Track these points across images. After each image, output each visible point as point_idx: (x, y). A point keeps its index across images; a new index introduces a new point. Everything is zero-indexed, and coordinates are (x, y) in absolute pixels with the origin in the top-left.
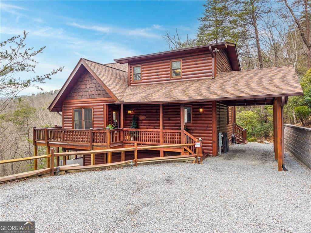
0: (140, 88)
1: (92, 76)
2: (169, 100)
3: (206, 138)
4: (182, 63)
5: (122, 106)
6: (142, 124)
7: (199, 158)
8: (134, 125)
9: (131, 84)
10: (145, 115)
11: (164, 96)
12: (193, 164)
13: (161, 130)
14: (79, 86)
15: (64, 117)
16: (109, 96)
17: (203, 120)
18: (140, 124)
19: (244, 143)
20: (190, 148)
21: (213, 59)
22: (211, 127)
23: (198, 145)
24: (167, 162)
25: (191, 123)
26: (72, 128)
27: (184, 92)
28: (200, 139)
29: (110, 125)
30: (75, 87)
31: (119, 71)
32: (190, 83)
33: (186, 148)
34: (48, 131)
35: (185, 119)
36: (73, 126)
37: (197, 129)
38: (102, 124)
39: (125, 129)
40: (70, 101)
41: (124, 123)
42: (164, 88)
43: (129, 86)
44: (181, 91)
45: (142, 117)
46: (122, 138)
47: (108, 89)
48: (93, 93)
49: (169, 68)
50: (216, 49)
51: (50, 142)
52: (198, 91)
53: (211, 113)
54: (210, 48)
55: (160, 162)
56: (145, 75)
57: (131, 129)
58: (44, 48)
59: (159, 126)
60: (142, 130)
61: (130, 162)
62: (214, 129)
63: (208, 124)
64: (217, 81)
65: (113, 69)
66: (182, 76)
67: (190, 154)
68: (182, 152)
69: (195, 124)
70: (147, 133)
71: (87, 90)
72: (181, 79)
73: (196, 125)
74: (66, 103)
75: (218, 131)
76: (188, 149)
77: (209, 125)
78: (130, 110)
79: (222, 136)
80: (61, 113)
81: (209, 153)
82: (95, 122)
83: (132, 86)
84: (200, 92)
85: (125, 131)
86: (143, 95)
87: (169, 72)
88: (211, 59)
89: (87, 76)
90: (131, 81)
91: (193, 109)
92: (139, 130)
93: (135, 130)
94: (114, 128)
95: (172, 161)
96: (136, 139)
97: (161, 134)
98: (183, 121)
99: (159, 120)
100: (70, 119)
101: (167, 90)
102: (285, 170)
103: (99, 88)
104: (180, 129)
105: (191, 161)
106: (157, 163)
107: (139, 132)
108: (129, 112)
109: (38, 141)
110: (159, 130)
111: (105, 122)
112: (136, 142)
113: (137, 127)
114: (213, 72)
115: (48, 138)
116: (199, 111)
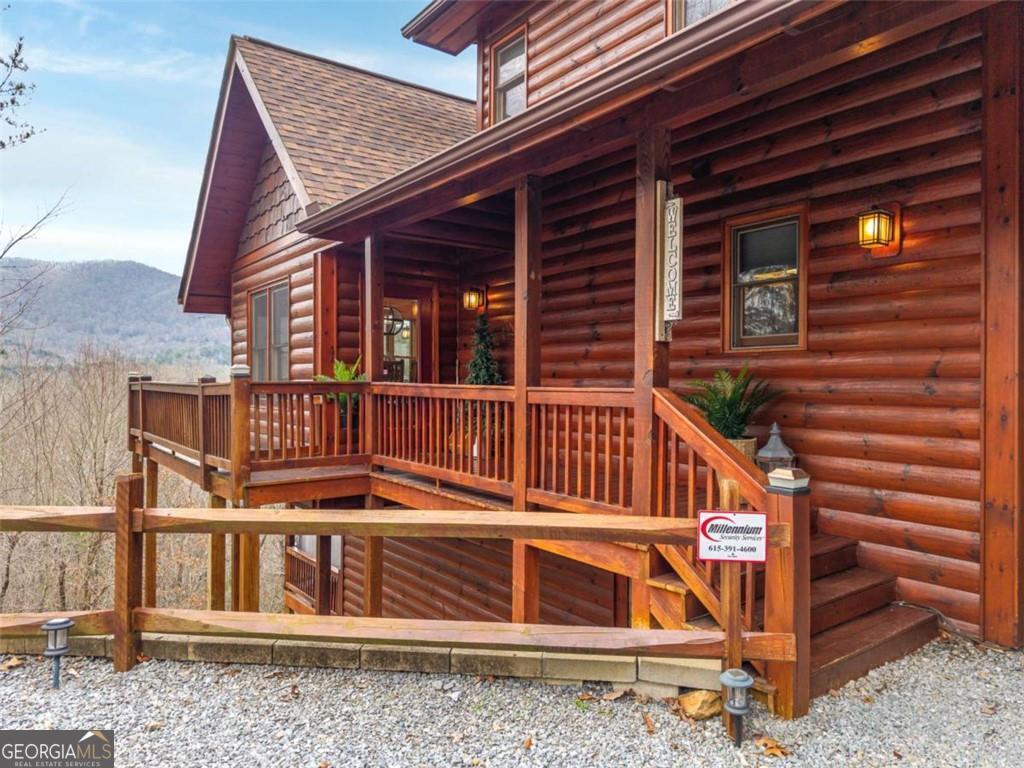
3: (917, 470)
15: (235, 335)
17: (897, 318)
25: (801, 345)
37: (846, 392)
46: (368, 438)
63: (944, 347)
68: (635, 575)
69: (831, 353)
73: (834, 361)
77: (949, 359)
78: (473, 290)
81: (950, 608)
82: (294, 353)
100: (244, 344)
105: (672, 693)
108: (469, 301)
116: (855, 247)
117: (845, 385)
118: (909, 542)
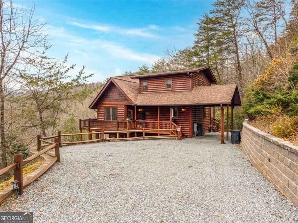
0: (146, 95)
1: (117, 88)
2: (163, 104)
3: (186, 127)
4: (172, 81)
5: (135, 107)
6: (148, 118)
7: (179, 137)
8: (142, 118)
9: (141, 92)
10: (150, 112)
11: (160, 102)
12: (176, 140)
13: (158, 121)
14: (109, 94)
15: (99, 113)
16: (128, 101)
18: (146, 118)
19: (218, 132)
20: (175, 132)
21: (190, 79)
22: (189, 120)
23: (179, 130)
24: (161, 139)
25: (177, 117)
26: (103, 119)
27: (172, 99)
28: (180, 127)
29: (128, 118)
30: (106, 94)
31: (133, 83)
32: (177, 93)
33: (172, 131)
34: (89, 122)
35: (172, 116)
36: (104, 119)
38: (123, 117)
39: (137, 121)
40: (102, 103)
41: (137, 117)
42: (161, 96)
43: (139, 93)
44: (170, 98)
45: (147, 114)
46: (135, 126)
47: (127, 96)
48: (117, 98)
49: (164, 83)
50: (192, 74)
51: (90, 128)
52: (180, 99)
53: (189, 111)
54: (188, 73)
55: (157, 138)
56: (150, 87)
57: (141, 121)
58: (93, 74)
59: (157, 119)
60: (147, 121)
61: (141, 138)
62: (191, 121)
64: (192, 92)
65: (129, 82)
66: (172, 88)
67: (175, 135)
68: (170, 134)
69: (180, 118)
70: (150, 123)
71: (114, 96)
72: (171, 90)
74: (100, 104)
75: (193, 123)
76: (174, 132)
77: (188, 119)
79: (197, 125)
80: (96, 110)
81: (188, 136)
82: (118, 116)
83: (141, 93)
84: (181, 100)
85: (137, 122)
86: (148, 100)
87: (165, 86)
88: (189, 79)
89: (114, 87)
90: (141, 90)
91: (179, 109)
92: (145, 121)
93: (143, 121)
94: (131, 120)
95: (164, 139)
96: (143, 127)
97: (159, 124)
98: (171, 116)
99: (157, 115)
100: (102, 114)
101: (163, 97)
102: (224, 143)
103: (122, 95)
104: (169, 121)
106: (155, 139)
107: (145, 122)
108: (139, 110)
109: (83, 127)
110: (157, 122)
111: (125, 116)
112: (144, 128)
113: (144, 119)
114: (190, 87)
115: (89, 126)
116: (182, 110)
117: (181, 120)
118: (185, 131)
